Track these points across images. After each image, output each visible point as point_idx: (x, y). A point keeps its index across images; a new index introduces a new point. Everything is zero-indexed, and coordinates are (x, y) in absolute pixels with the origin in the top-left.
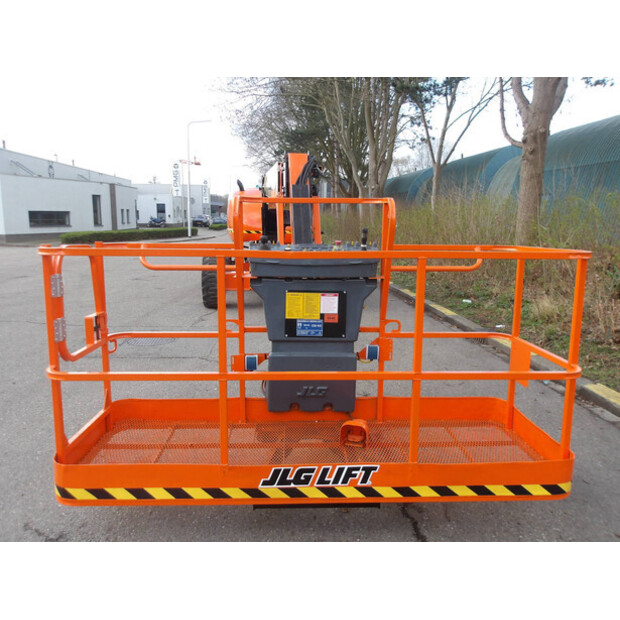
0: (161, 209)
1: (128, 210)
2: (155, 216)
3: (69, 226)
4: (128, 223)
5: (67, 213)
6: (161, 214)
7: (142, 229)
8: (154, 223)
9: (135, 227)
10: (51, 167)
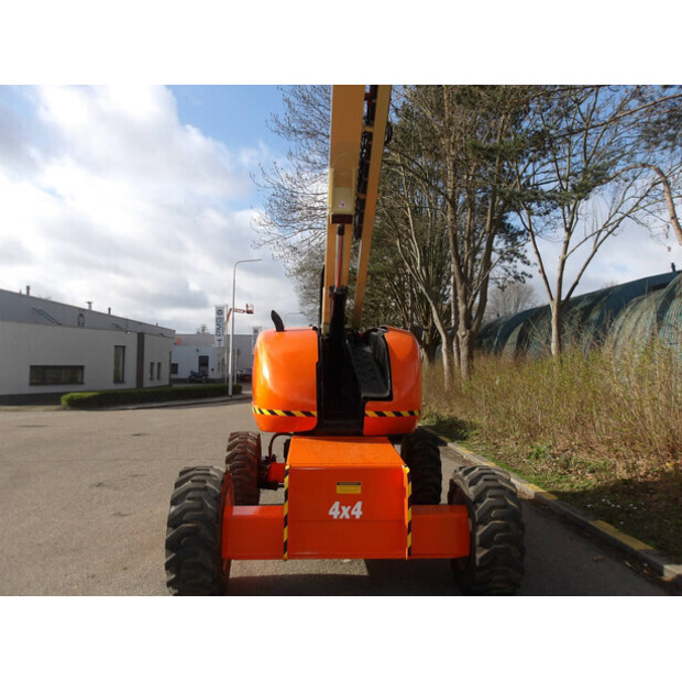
0: (204, 361)
1: (159, 364)
2: (196, 370)
3: (82, 383)
4: (159, 378)
5: (81, 368)
6: (203, 368)
7: (176, 386)
8: (194, 378)
9: (167, 383)
10: (81, 315)
